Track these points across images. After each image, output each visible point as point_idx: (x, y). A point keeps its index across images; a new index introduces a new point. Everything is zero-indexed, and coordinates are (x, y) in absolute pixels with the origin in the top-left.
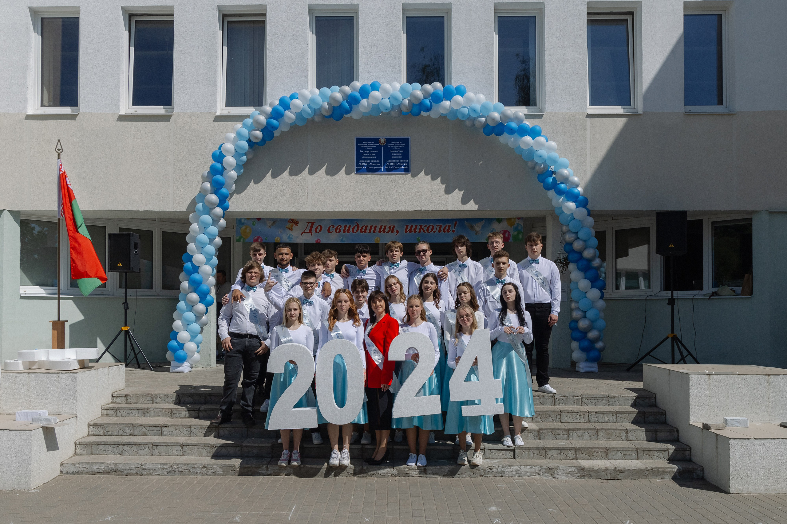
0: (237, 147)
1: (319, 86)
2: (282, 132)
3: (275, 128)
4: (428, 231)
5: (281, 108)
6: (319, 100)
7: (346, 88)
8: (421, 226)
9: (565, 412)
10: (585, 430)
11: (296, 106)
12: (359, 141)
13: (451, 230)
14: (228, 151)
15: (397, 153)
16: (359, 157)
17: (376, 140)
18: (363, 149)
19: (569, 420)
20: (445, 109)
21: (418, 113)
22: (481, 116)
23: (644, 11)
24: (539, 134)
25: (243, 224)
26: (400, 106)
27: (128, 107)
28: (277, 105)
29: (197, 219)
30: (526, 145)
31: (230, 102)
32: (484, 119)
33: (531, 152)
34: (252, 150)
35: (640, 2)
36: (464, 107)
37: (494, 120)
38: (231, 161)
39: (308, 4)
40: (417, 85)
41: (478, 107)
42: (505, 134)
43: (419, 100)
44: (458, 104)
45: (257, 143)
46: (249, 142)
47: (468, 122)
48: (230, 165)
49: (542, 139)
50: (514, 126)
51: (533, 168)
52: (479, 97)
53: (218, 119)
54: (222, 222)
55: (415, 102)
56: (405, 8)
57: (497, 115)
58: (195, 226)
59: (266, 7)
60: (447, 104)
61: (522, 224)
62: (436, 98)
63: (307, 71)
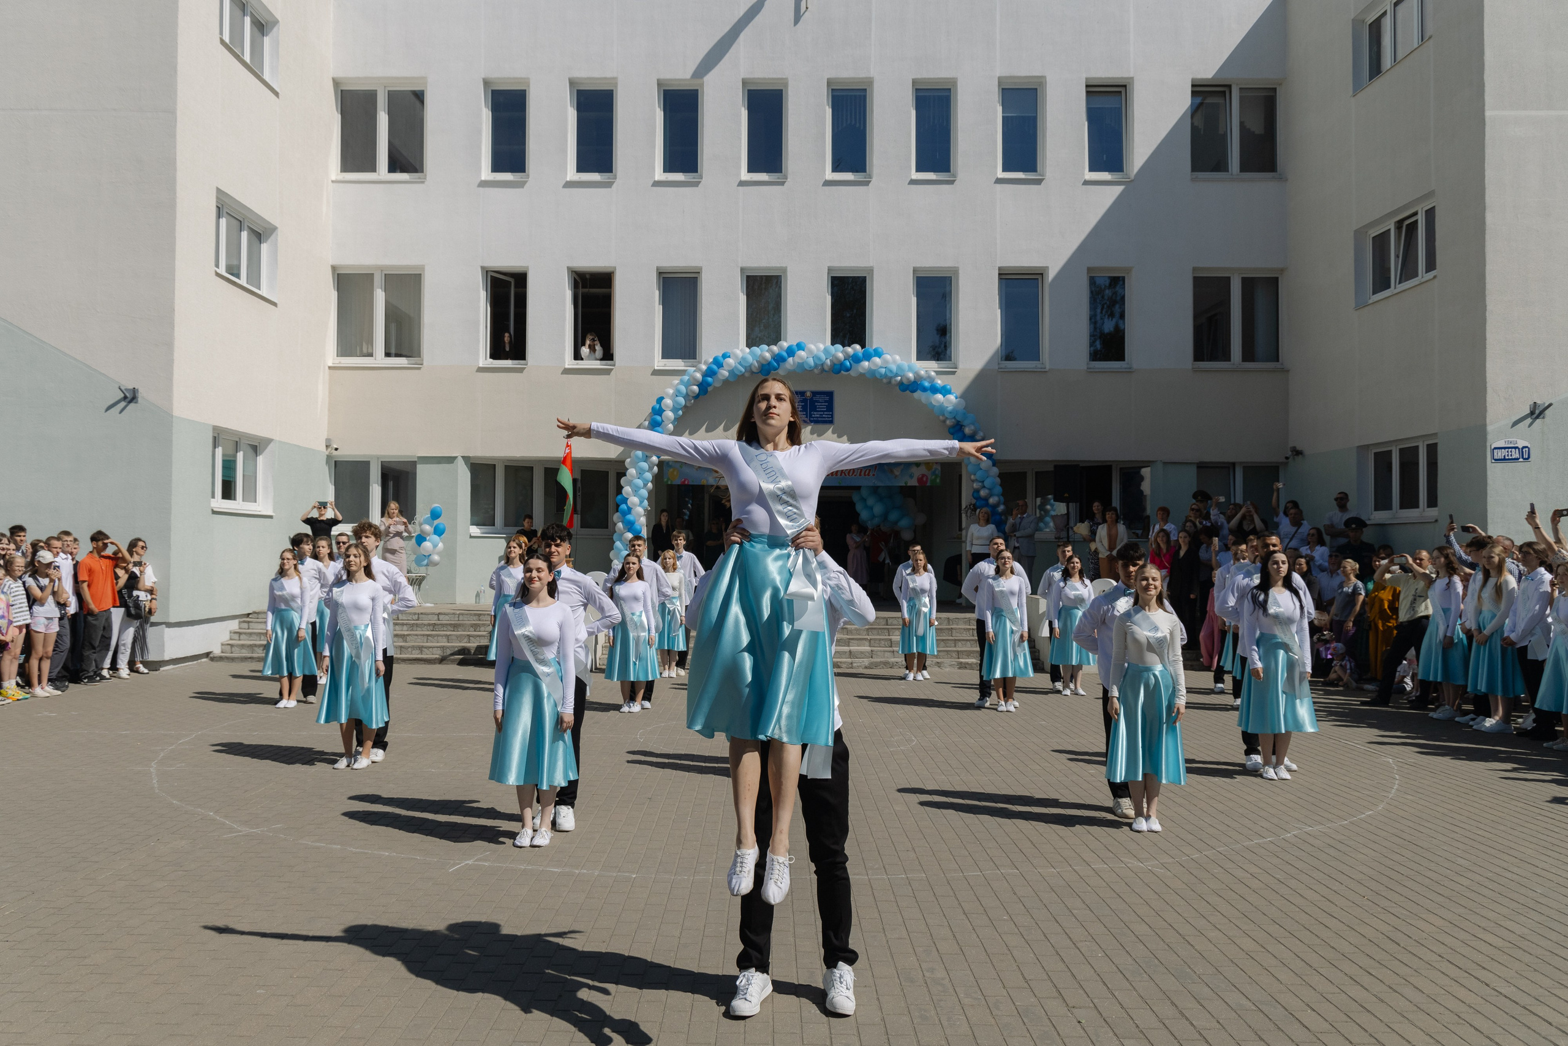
0: (674, 402)
1: (749, 345)
2: (715, 387)
3: (709, 385)
4: (849, 474)
5: (715, 367)
6: (750, 359)
7: (775, 348)
9: (955, 629)
10: (967, 640)
11: (729, 365)
13: (871, 474)
14: (667, 406)
15: (820, 406)
19: (958, 635)
20: (863, 368)
21: (839, 372)
22: (897, 375)
23: (1051, 275)
24: (949, 392)
25: (671, 467)
26: (822, 365)
27: (569, 362)
28: (711, 363)
29: (634, 465)
30: (938, 401)
31: (666, 354)
32: (899, 378)
33: (942, 408)
34: (688, 405)
35: (1048, 267)
36: (881, 367)
37: (908, 379)
38: (670, 414)
39: (740, 265)
40: (839, 347)
41: (894, 368)
42: (919, 391)
43: (840, 361)
44: (876, 365)
45: (693, 397)
46: (686, 397)
47: (885, 381)
48: (668, 419)
49: (952, 397)
50: (926, 384)
51: (944, 421)
52: (898, 357)
53: (656, 373)
54: (656, 469)
55: (836, 362)
56: (830, 270)
57: (911, 375)
58: (632, 471)
59: (701, 268)
60: (866, 364)
61: (940, 468)
62: (856, 359)
63: (738, 329)
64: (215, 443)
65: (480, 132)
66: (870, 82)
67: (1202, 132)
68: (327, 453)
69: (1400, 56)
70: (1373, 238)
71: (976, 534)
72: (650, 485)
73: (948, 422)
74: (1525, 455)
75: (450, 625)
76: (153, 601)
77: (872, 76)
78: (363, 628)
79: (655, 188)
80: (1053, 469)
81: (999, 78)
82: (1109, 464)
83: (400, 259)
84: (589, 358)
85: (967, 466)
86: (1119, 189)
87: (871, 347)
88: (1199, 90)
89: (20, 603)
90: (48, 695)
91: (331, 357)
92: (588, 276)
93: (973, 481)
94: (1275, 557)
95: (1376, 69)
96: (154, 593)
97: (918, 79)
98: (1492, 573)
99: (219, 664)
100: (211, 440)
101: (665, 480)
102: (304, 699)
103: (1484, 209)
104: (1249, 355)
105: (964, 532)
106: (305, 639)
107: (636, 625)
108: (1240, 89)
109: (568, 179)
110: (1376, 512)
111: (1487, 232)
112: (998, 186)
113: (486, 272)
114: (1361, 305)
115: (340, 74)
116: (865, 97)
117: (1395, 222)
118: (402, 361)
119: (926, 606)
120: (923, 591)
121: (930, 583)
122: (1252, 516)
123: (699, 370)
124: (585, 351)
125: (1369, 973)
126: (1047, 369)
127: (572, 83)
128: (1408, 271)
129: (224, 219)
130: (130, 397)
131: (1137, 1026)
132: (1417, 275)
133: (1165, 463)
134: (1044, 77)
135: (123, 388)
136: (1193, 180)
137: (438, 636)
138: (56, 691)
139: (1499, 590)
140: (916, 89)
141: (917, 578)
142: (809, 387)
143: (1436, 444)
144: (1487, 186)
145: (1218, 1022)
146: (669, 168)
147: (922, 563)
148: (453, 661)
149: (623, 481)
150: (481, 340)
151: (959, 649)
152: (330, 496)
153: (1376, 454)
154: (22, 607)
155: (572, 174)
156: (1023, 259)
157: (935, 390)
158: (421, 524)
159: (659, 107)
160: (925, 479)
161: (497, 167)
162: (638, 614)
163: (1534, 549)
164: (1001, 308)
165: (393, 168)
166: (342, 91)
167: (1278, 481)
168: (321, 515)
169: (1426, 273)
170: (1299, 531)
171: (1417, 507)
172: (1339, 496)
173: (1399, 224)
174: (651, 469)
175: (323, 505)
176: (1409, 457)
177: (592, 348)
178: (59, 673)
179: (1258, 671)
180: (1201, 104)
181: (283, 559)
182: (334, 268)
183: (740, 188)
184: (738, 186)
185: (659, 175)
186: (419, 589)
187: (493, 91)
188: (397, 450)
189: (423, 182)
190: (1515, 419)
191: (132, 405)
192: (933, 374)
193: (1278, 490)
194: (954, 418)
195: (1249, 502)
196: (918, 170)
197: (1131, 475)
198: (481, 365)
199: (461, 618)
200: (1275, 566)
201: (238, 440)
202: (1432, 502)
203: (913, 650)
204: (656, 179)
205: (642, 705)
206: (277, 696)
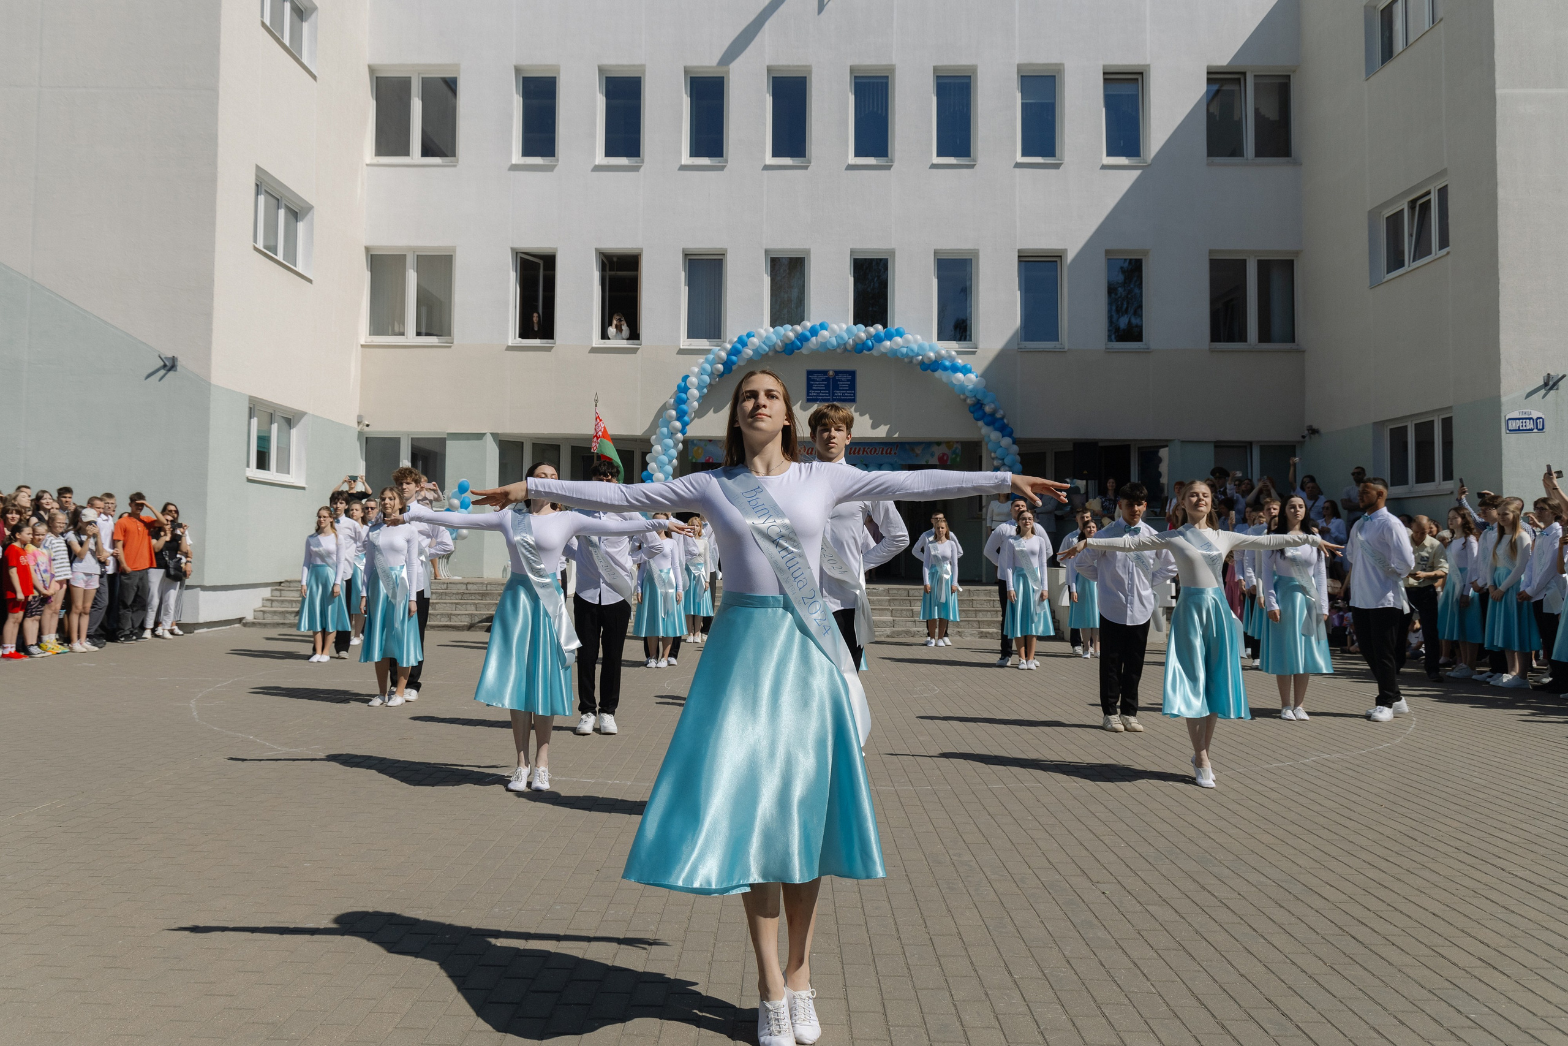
0: (700, 380)
1: (773, 325)
2: (739, 366)
3: (734, 363)
4: (870, 453)
5: (739, 346)
6: (774, 338)
7: (798, 328)
8: (864, 449)
9: (978, 600)
10: (988, 611)
11: (753, 344)
12: (810, 373)
13: (893, 452)
14: (692, 384)
15: (844, 385)
16: (809, 387)
17: (825, 372)
18: (814, 380)
20: (885, 348)
21: (861, 351)
22: (918, 355)
23: (1070, 257)
24: (969, 371)
25: (695, 445)
26: (845, 344)
27: (596, 341)
28: (736, 342)
29: (660, 441)
30: (959, 380)
31: (691, 334)
32: (921, 357)
33: (962, 387)
34: (713, 383)
35: (1066, 250)
36: (903, 347)
37: (929, 358)
38: (694, 392)
39: (764, 247)
40: (861, 326)
41: (915, 347)
42: (940, 371)
43: (862, 340)
44: (897, 344)
45: (718, 375)
46: (711, 375)
47: (906, 360)
48: (693, 396)
49: (972, 376)
50: (947, 363)
51: (965, 400)
52: (919, 337)
53: (682, 352)
54: (681, 446)
55: (858, 341)
56: (852, 252)
57: (932, 355)
58: (657, 448)
59: (726, 250)
60: (888, 343)
61: (960, 447)
62: (878, 339)
63: (763, 310)
64: (251, 414)
65: (511, 117)
66: (892, 69)
67: (1217, 118)
68: (359, 429)
69: (1411, 40)
70: (1387, 218)
71: (996, 510)
72: (675, 461)
73: (969, 401)
74: (1539, 425)
75: (479, 594)
76: (188, 563)
77: (894, 63)
78: (398, 569)
79: (681, 172)
80: (1072, 449)
81: (1018, 65)
82: (1127, 443)
83: (431, 241)
84: (616, 338)
85: (987, 444)
86: (1136, 173)
87: (893, 325)
88: (1214, 77)
89: (62, 559)
90: (85, 650)
91: (363, 335)
92: (615, 259)
93: (993, 459)
94: (1292, 502)
95: (1388, 53)
96: (189, 555)
97: (939, 66)
98: (1507, 530)
99: (252, 629)
100: (247, 410)
101: (690, 458)
102: (337, 655)
103: (1496, 184)
104: (1265, 335)
105: (984, 510)
106: (339, 595)
107: (664, 582)
108: (1255, 76)
109: (597, 163)
110: (1392, 488)
111: (1499, 207)
112: (1018, 170)
113: (516, 253)
114: (1375, 284)
115: (376, 61)
116: (887, 84)
117: (1409, 202)
118: (433, 340)
119: (947, 573)
120: (945, 558)
121: (952, 551)
122: (1269, 491)
123: (724, 349)
124: (612, 330)
125: (1387, 860)
126: (1066, 349)
127: (601, 70)
128: (1422, 249)
129: (262, 196)
130: (170, 366)
131: (1160, 896)
132: (1430, 253)
133: (1183, 442)
134: (1062, 65)
135: (163, 357)
136: (1208, 165)
137: (466, 604)
138: (93, 647)
139: (1514, 546)
140: (937, 77)
141: (938, 545)
142: (831, 366)
143: (1451, 418)
144: (1498, 162)
145: (1239, 894)
146: (695, 152)
147: (944, 531)
148: (481, 628)
149: (648, 458)
150: (510, 319)
151: (980, 619)
152: (361, 470)
153: (1391, 430)
154: (63, 563)
155: (600, 158)
156: (1042, 242)
157: (955, 369)
158: (449, 499)
159: (686, 93)
160: (945, 458)
161: (527, 152)
162: (665, 571)
163: (1549, 505)
164: (1020, 289)
165: (426, 152)
166: (377, 78)
167: (1295, 457)
168: (351, 488)
169: (1440, 250)
170: (1316, 504)
171: (1433, 481)
172: (1356, 470)
173: (1413, 203)
174: (676, 445)
175: (354, 479)
176: (1424, 430)
177: (619, 329)
178: (96, 630)
179: (1275, 614)
180: (1218, 91)
181: (320, 517)
182: (367, 249)
183: (765, 172)
184: (763, 170)
185: (686, 159)
186: (447, 562)
187: (524, 78)
188: (427, 426)
189: (455, 166)
190: (1529, 390)
191: (171, 373)
192: (954, 353)
193: (1295, 465)
194: (975, 396)
195: (1265, 477)
196: (939, 154)
197: (1149, 454)
198: (510, 344)
199: (489, 587)
200: (1293, 510)
201: (272, 412)
202: (1448, 475)
203: (934, 616)
204: (683, 163)
205: (668, 662)
206: (310, 652)
